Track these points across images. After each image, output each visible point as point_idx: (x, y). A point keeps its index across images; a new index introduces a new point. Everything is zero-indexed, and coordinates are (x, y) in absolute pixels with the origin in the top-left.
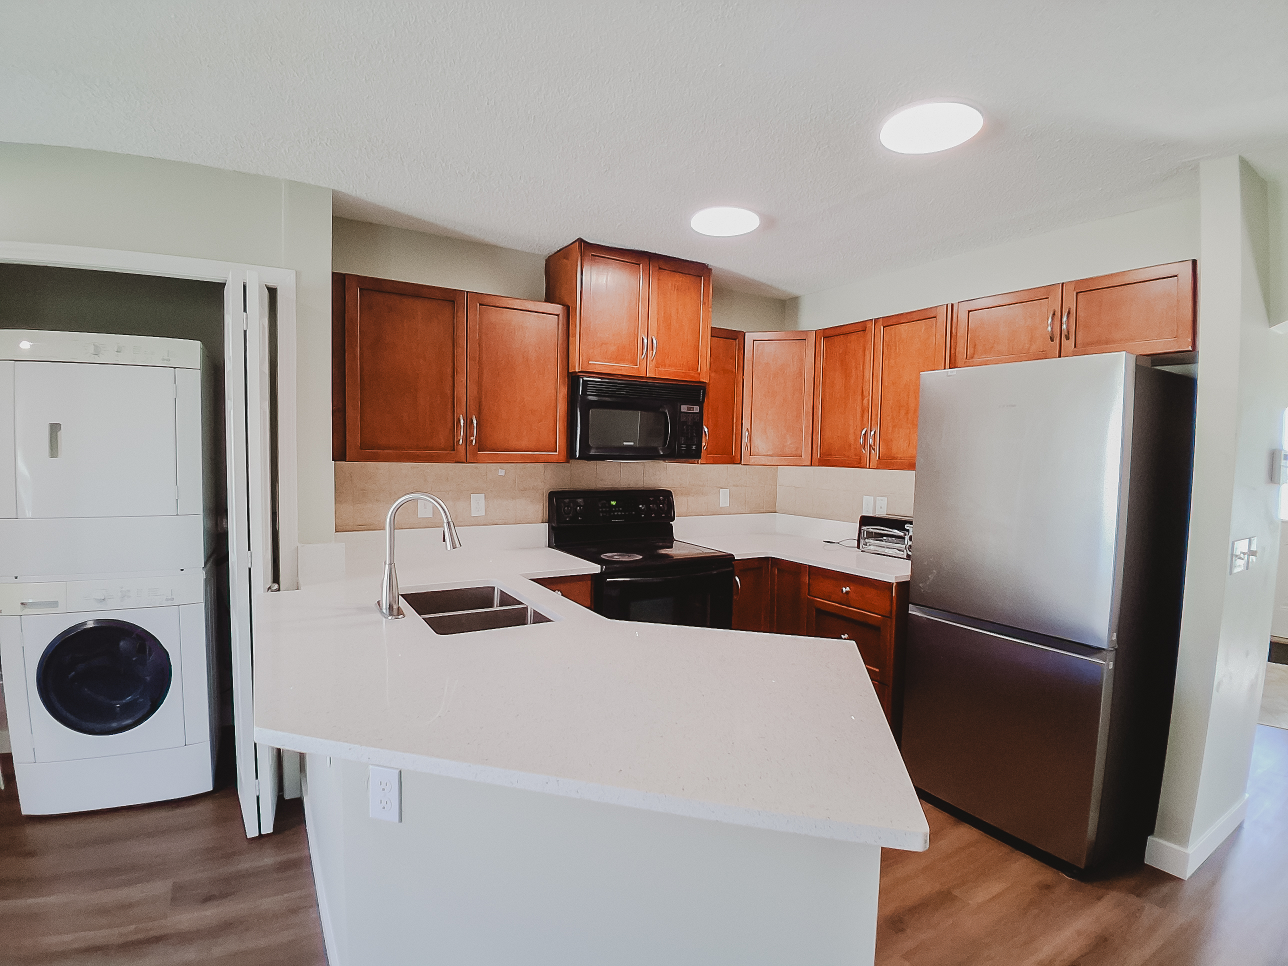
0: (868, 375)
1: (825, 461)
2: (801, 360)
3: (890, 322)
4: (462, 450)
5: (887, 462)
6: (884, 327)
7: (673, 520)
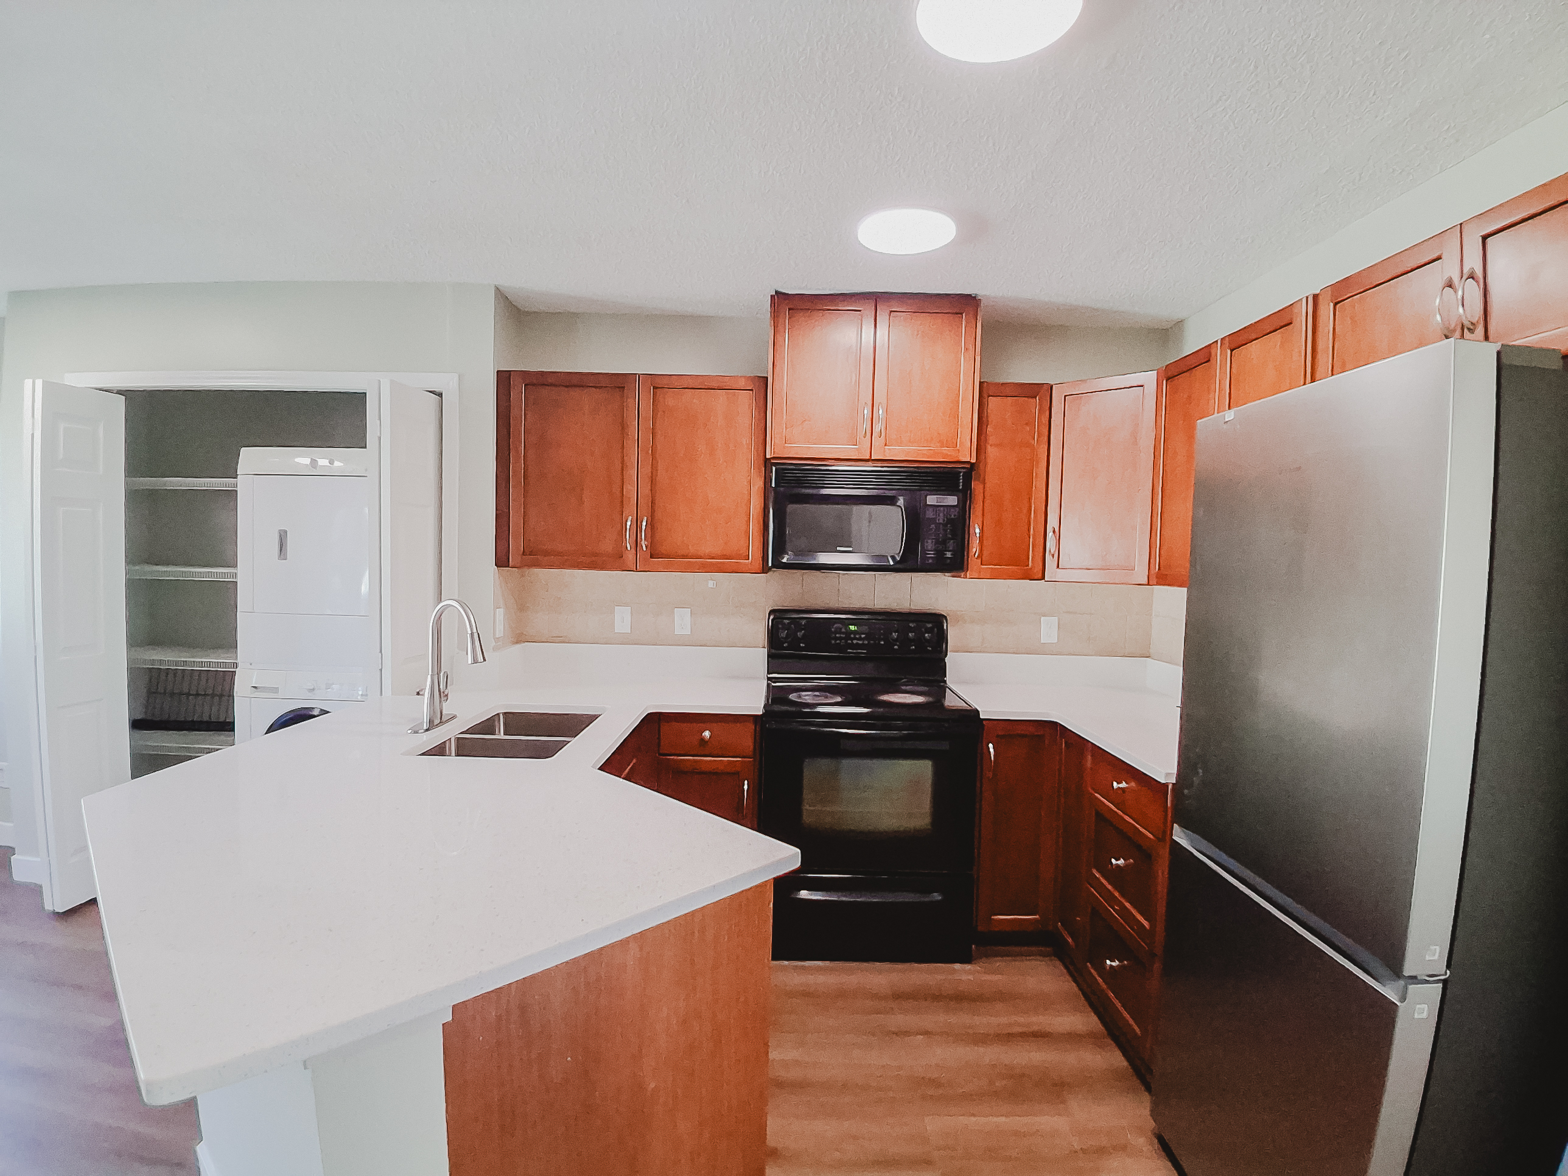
2: (1137, 418)
3: (1239, 341)
4: (630, 556)
6: (1232, 351)
7: (946, 655)
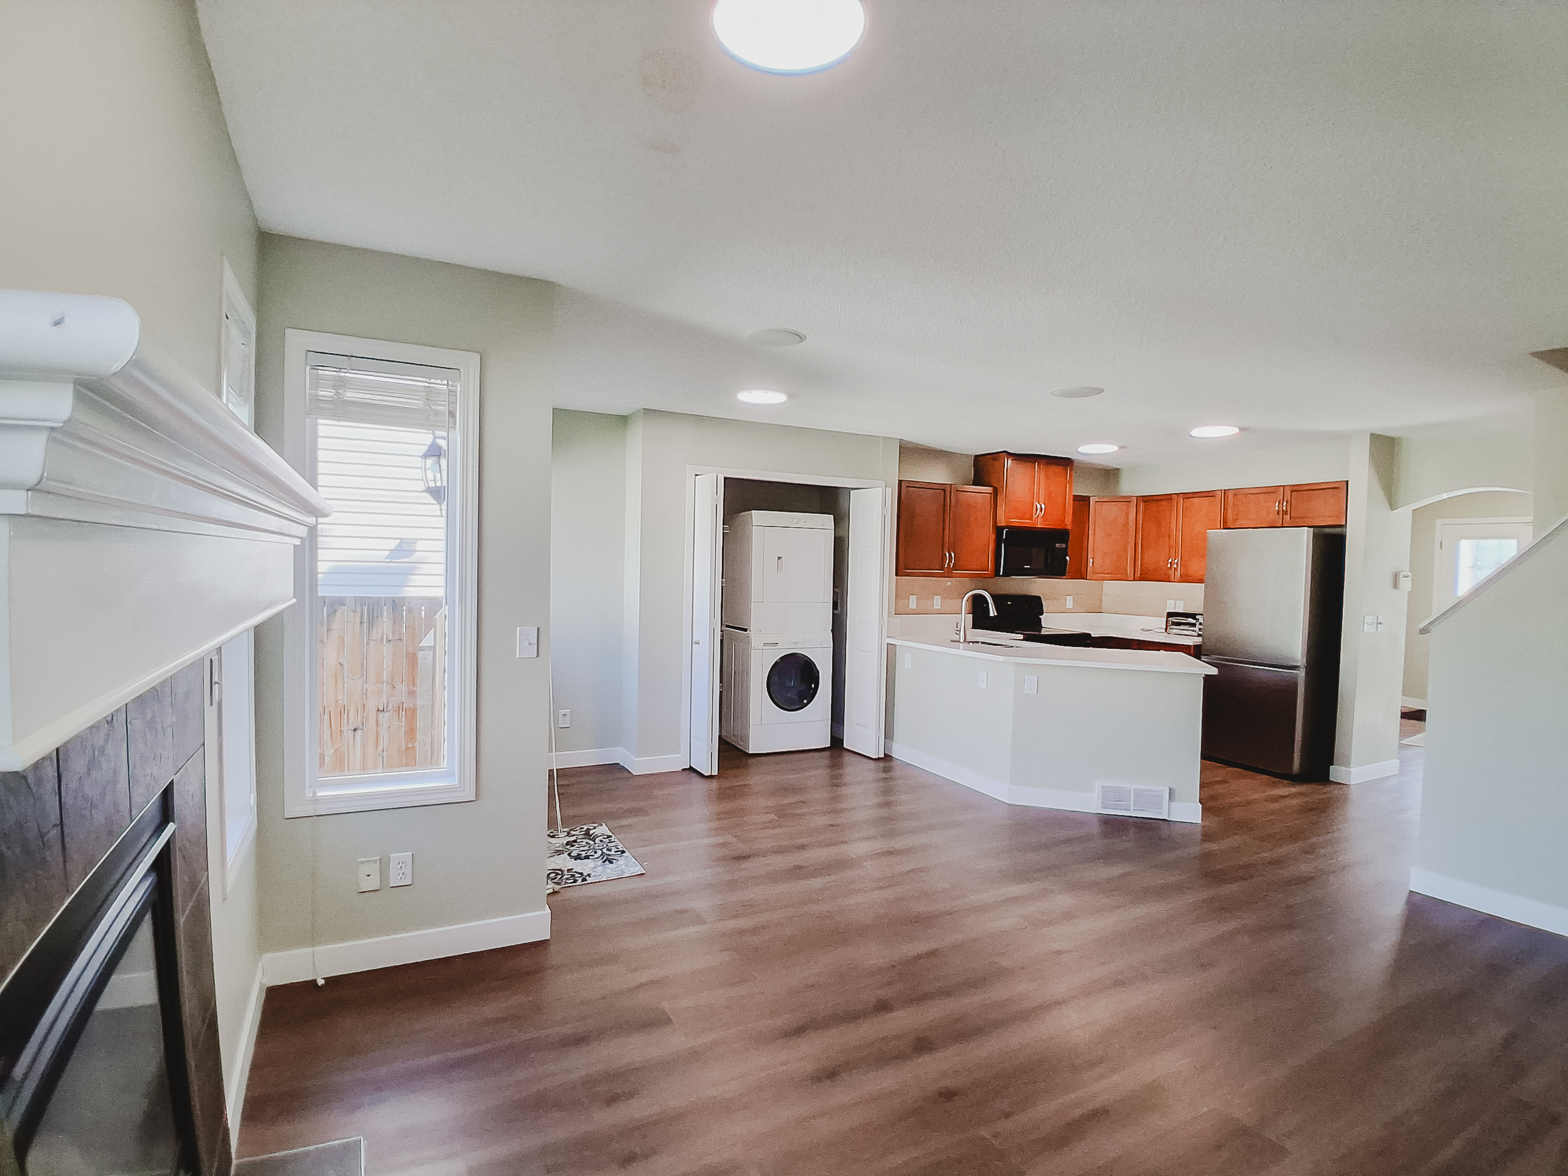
0: (1173, 526)
1: (1142, 578)
2: (1127, 514)
3: (1188, 496)
5: (1185, 579)
6: (1183, 499)
7: (1042, 614)
